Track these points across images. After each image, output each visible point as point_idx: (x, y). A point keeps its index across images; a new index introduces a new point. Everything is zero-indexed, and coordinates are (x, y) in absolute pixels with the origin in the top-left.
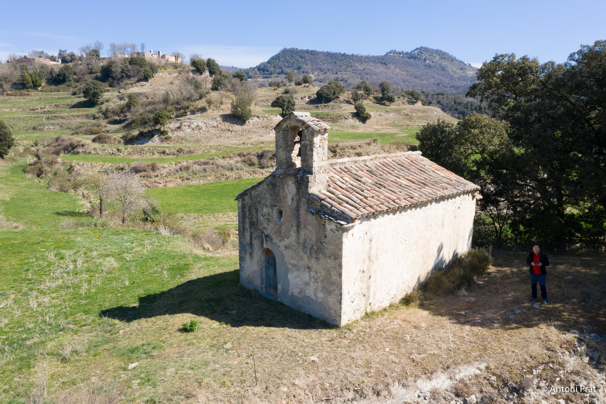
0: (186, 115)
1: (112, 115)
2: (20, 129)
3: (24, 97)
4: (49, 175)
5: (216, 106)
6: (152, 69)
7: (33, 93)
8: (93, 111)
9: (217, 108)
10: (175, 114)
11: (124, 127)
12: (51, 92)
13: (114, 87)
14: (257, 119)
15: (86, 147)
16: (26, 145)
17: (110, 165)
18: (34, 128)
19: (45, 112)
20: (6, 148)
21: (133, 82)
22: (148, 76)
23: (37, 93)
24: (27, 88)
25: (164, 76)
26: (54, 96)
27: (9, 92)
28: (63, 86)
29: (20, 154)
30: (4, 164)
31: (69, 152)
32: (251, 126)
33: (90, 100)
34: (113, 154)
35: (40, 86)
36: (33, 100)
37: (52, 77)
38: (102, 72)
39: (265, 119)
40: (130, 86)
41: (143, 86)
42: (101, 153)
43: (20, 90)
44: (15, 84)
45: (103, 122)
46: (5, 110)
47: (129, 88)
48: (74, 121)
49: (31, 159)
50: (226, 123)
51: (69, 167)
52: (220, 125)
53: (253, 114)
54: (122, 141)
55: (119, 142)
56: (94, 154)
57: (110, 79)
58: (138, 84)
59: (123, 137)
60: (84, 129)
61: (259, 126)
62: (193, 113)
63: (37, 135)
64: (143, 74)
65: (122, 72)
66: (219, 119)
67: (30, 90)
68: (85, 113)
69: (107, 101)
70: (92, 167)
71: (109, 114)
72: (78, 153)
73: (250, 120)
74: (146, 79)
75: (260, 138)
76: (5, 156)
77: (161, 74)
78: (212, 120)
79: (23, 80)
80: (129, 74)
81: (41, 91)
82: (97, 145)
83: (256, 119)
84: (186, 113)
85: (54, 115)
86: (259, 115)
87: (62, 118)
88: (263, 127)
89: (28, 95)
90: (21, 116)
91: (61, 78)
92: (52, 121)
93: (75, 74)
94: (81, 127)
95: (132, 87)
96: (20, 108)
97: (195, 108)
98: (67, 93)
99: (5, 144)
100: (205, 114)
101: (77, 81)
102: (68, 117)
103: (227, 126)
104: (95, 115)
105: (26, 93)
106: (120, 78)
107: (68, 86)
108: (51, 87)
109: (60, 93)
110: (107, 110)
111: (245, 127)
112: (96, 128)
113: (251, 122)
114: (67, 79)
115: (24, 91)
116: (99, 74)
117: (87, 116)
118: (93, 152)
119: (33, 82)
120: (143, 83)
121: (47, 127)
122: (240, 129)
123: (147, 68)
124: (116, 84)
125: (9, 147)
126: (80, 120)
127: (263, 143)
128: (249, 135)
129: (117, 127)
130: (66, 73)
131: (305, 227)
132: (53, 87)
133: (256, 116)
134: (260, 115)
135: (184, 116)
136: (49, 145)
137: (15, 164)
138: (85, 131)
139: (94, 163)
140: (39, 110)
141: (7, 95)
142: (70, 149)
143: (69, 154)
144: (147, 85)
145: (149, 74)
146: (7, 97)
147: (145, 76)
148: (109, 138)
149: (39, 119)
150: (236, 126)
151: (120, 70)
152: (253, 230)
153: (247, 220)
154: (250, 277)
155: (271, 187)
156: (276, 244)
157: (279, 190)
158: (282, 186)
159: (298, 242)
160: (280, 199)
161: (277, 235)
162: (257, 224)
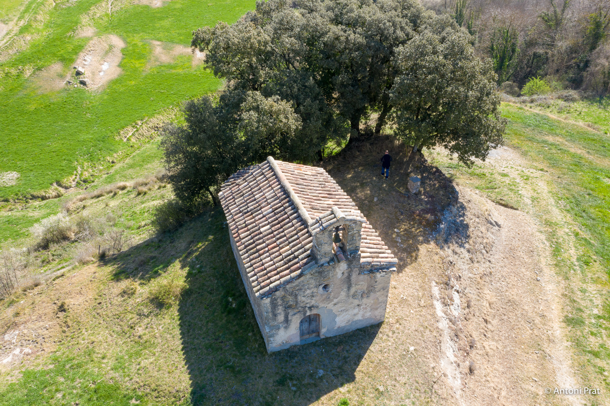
131: (356, 284)
152: (289, 311)
153: (280, 307)
154: (285, 342)
155: (317, 274)
156: (323, 307)
157: (329, 274)
158: (333, 269)
159: (348, 296)
160: (329, 278)
161: (325, 301)
162: (296, 305)
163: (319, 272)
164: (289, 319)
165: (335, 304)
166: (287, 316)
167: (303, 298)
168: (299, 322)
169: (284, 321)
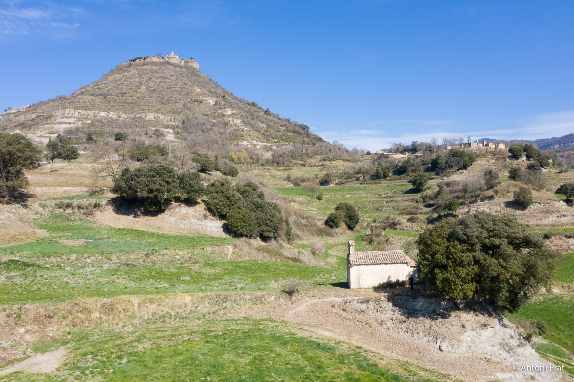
0: (477, 202)
1: (428, 200)
2: (369, 210)
3: (377, 185)
4: (375, 243)
5: (503, 194)
6: (470, 159)
7: (383, 182)
8: (417, 196)
9: (504, 195)
10: (469, 201)
11: (434, 210)
12: (395, 180)
13: (440, 175)
14: (539, 205)
15: (402, 225)
16: (369, 221)
17: (412, 238)
18: (377, 209)
19: (386, 197)
20: (354, 224)
21: (454, 171)
22: (467, 165)
23: (386, 181)
24: (380, 178)
25: (482, 163)
26: (396, 184)
27: (368, 182)
28: (404, 175)
29: (364, 228)
30: (353, 234)
31: (392, 228)
32: (532, 211)
33: (417, 187)
34: (417, 230)
35: (388, 176)
36: (382, 187)
37: (397, 169)
38: (432, 163)
39: (547, 205)
40: (451, 174)
41: (462, 173)
42: (410, 229)
43: (375, 179)
44: (372, 175)
45: (421, 205)
46: (363, 195)
47: (451, 175)
48: (403, 204)
49: (368, 232)
50: (509, 209)
51: (387, 239)
52: (503, 210)
53: (534, 200)
54: (426, 221)
55: (424, 222)
56: (406, 230)
57: (437, 169)
58: (458, 172)
59: (427, 219)
60: (407, 210)
61: (539, 211)
62: (482, 200)
63: (377, 214)
64: (462, 164)
65: (446, 163)
66: (503, 205)
67: (381, 180)
68: (411, 198)
69: (429, 188)
70: (401, 239)
71: (427, 199)
72: (397, 229)
73: (532, 206)
74: (465, 167)
75: (538, 221)
76: (354, 230)
77: (479, 162)
78: (496, 206)
79: (377, 173)
80: (451, 164)
81: (389, 180)
82: (409, 224)
83: (537, 205)
84: (477, 200)
85: (391, 199)
86: (540, 202)
87: (396, 202)
88: (543, 212)
89: (380, 183)
90: (372, 200)
91: (403, 170)
92: (389, 204)
93: (413, 166)
94: (405, 209)
95: (453, 174)
96: (372, 193)
97: (484, 197)
98: (405, 181)
99: (354, 222)
100: (492, 201)
101: (414, 171)
102: (400, 201)
103: (509, 211)
104: (417, 199)
105: (379, 182)
106: (444, 168)
107: (407, 175)
108: (395, 176)
109: (401, 181)
110: (426, 196)
111: (526, 212)
112: (415, 210)
113: (532, 207)
114: (407, 170)
115: (378, 181)
116: (430, 165)
117: (412, 201)
118: (406, 229)
119: (384, 174)
120: (462, 171)
121: (385, 208)
122: (521, 213)
123: (467, 158)
124: (441, 173)
125: (357, 223)
126: (407, 203)
127: (538, 226)
128: (528, 219)
129: (429, 209)
130: (407, 166)
132: (397, 177)
133: (537, 202)
134: (542, 202)
135: (475, 202)
136: (382, 222)
137: (359, 234)
138: (407, 212)
139: (402, 237)
140: (384, 195)
141: (367, 183)
142: (392, 225)
143: (392, 229)
144: (465, 172)
145: (467, 164)
146: (366, 185)
147: (464, 165)
148: (418, 219)
149: (382, 202)
150: (517, 211)
151: (445, 162)
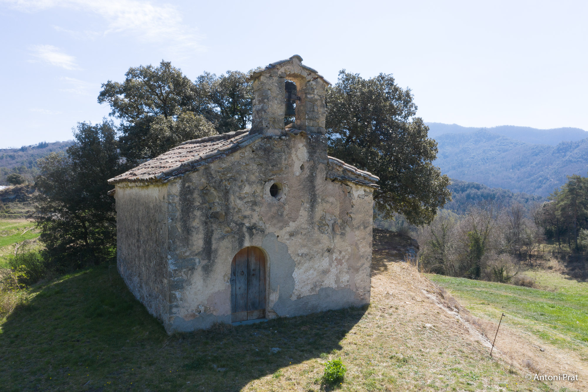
131: (323, 200)
152: (214, 226)
153: (198, 213)
154: (202, 309)
155: (261, 153)
156: (272, 235)
157: (280, 157)
158: (287, 150)
159: (311, 223)
160: (281, 170)
161: (275, 221)
162: (226, 214)
163: (265, 150)
164: (214, 247)
165: (292, 235)
166: (210, 239)
167: (238, 201)
168: (230, 260)
169: (204, 249)
